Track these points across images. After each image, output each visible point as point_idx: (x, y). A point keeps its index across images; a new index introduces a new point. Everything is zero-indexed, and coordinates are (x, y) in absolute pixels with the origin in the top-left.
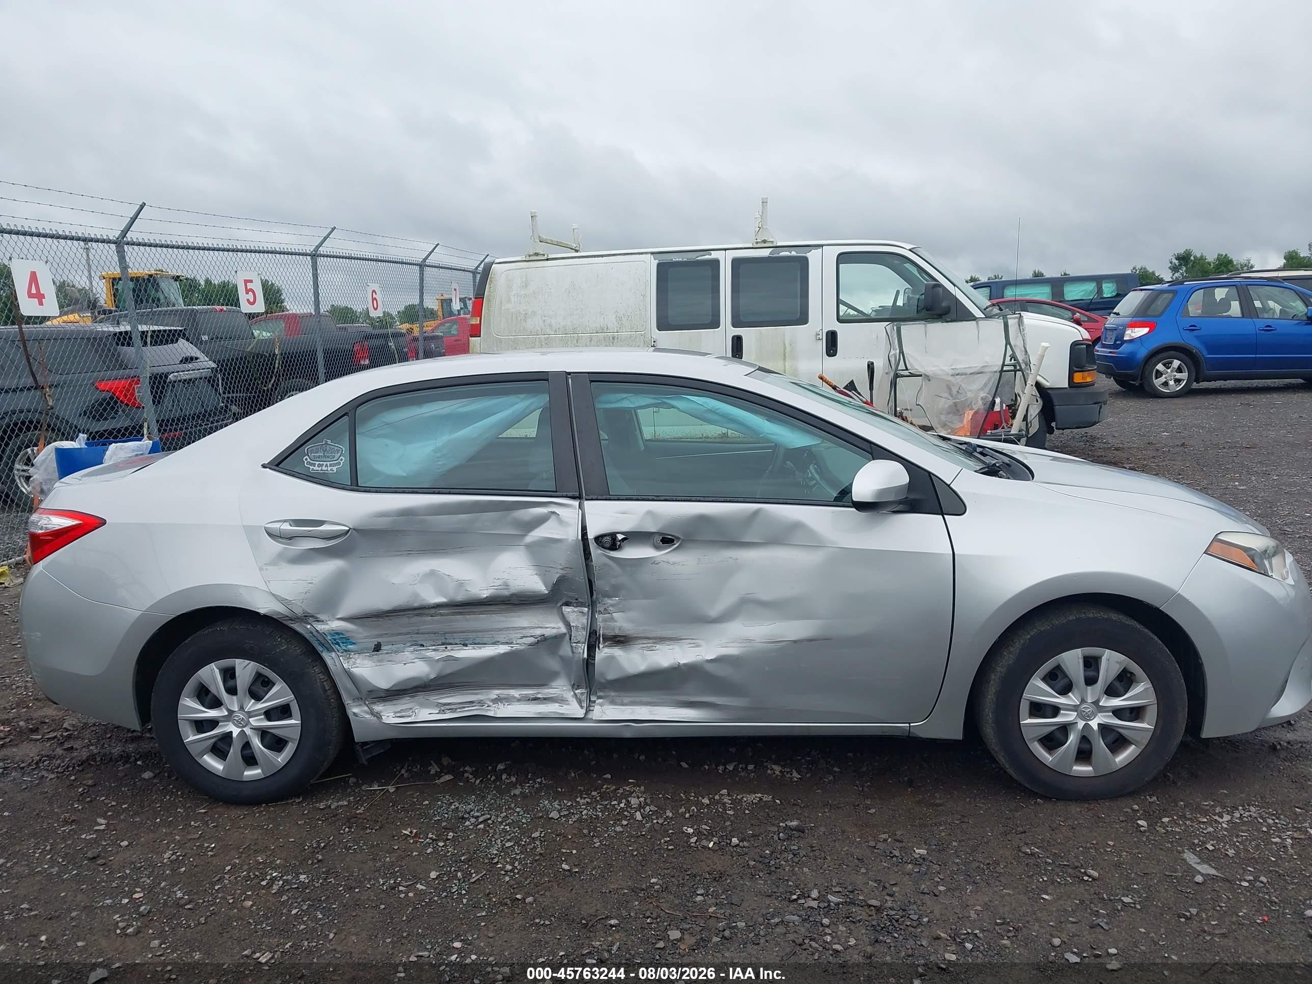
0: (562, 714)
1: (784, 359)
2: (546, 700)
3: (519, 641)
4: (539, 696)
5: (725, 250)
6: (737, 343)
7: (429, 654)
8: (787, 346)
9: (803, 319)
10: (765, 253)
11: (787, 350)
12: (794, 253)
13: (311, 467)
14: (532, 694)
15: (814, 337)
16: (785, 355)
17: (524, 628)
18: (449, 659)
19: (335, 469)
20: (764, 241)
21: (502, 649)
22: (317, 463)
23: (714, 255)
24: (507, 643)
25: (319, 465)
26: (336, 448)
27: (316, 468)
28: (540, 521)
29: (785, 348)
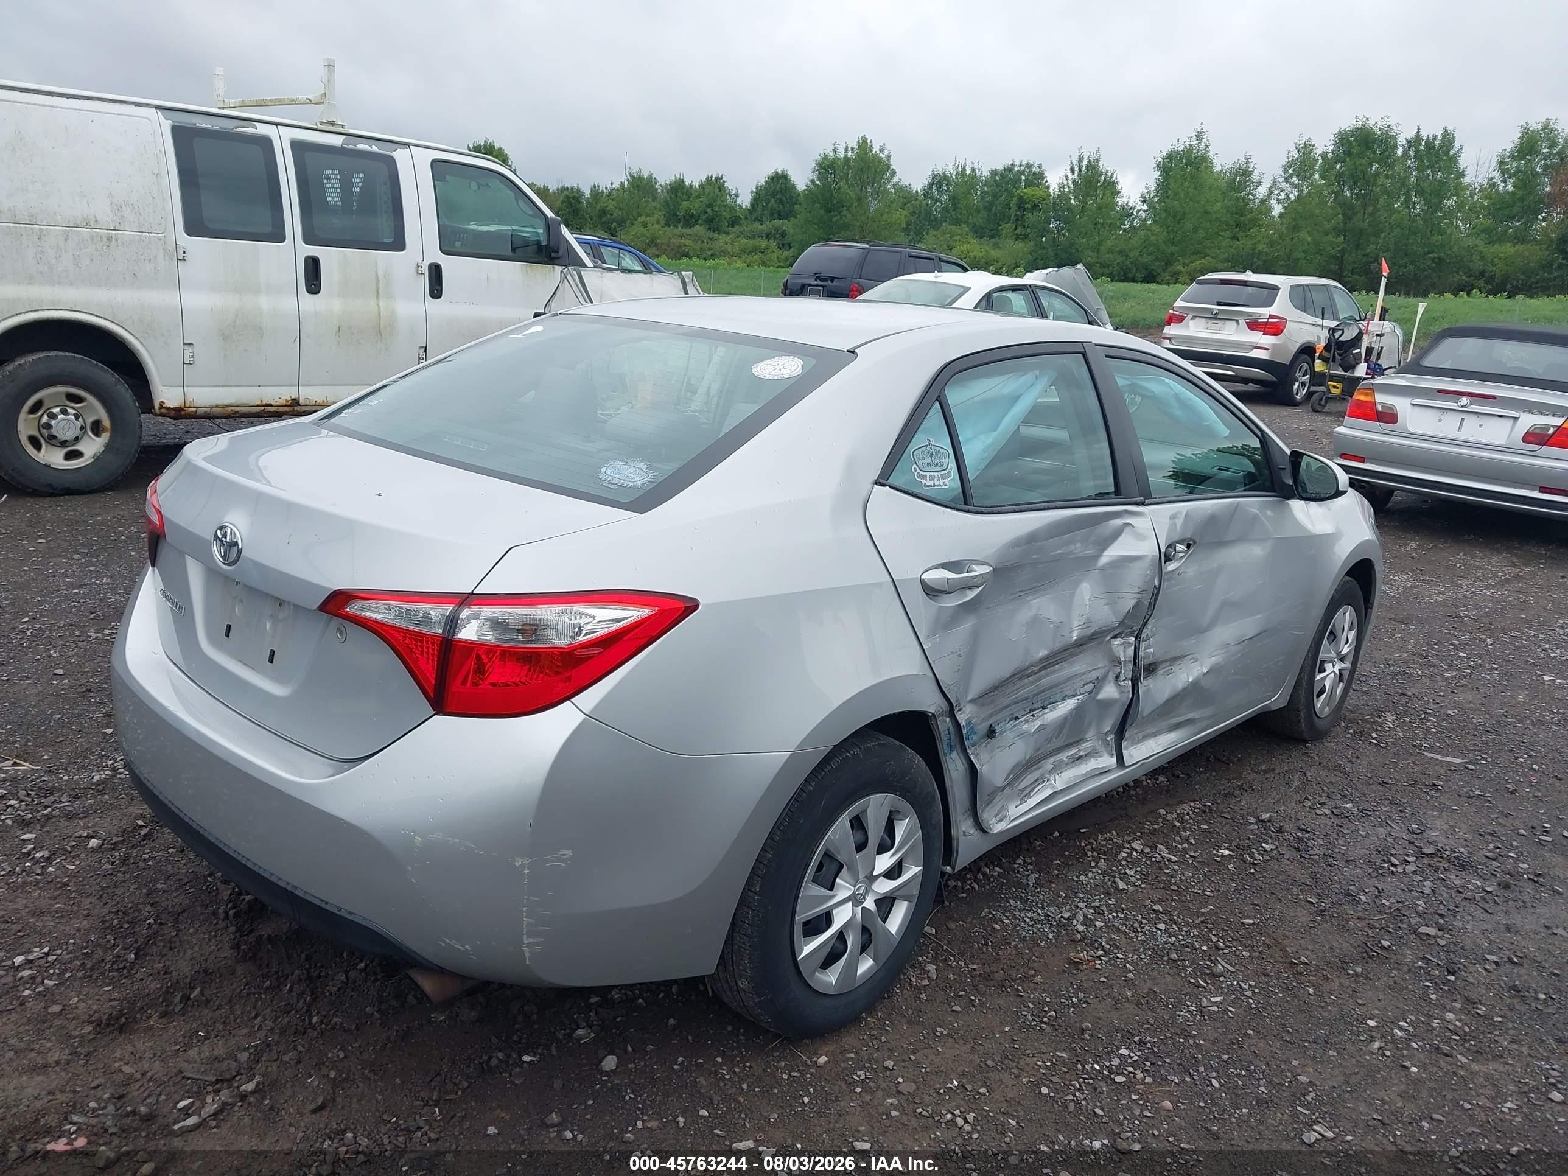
0: (1101, 768)
1: (377, 297)
2: (1088, 756)
3: (1083, 690)
4: (1082, 753)
5: (277, 124)
6: (313, 267)
7: (1025, 727)
8: (381, 278)
9: (398, 244)
10: (337, 141)
11: (381, 286)
12: (375, 149)
13: (923, 482)
14: (1076, 753)
15: (414, 270)
16: (378, 292)
17: (1084, 674)
18: (1042, 728)
19: (947, 481)
20: (333, 124)
21: (1072, 703)
22: (928, 474)
23: (262, 130)
24: (1073, 696)
25: (932, 478)
26: (942, 450)
27: (928, 482)
28: (1117, 534)
29: (378, 281)
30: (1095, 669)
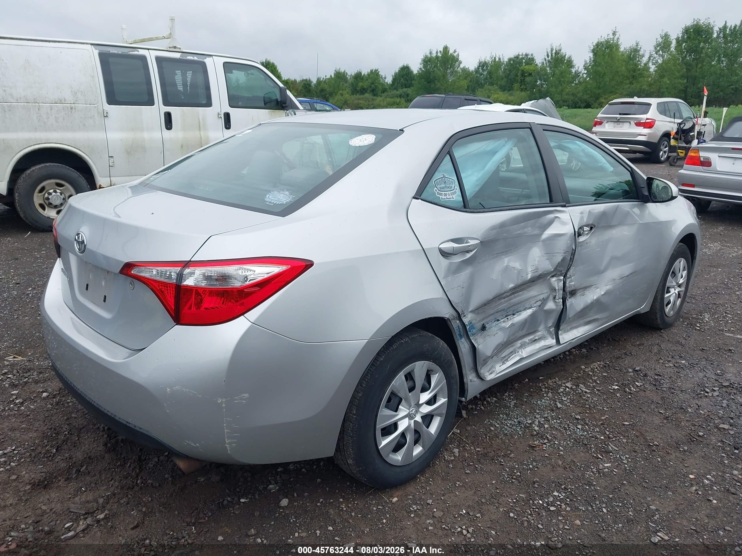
0: (548, 345)
1: (200, 130)
2: (540, 339)
3: (535, 305)
4: (537, 338)
5: (148, 49)
6: (168, 117)
7: (503, 325)
8: (201, 121)
9: (209, 104)
10: (177, 56)
11: (201, 125)
12: (196, 58)
13: (441, 197)
14: (533, 338)
15: (217, 116)
17: (535, 296)
18: (513, 325)
19: (454, 196)
20: (175, 47)
21: (529, 312)
23: (141, 52)
24: (530, 308)
26: (451, 180)
27: (443, 197)
28: (550, 223)
29: (199, 123)
30: (542, 294)
